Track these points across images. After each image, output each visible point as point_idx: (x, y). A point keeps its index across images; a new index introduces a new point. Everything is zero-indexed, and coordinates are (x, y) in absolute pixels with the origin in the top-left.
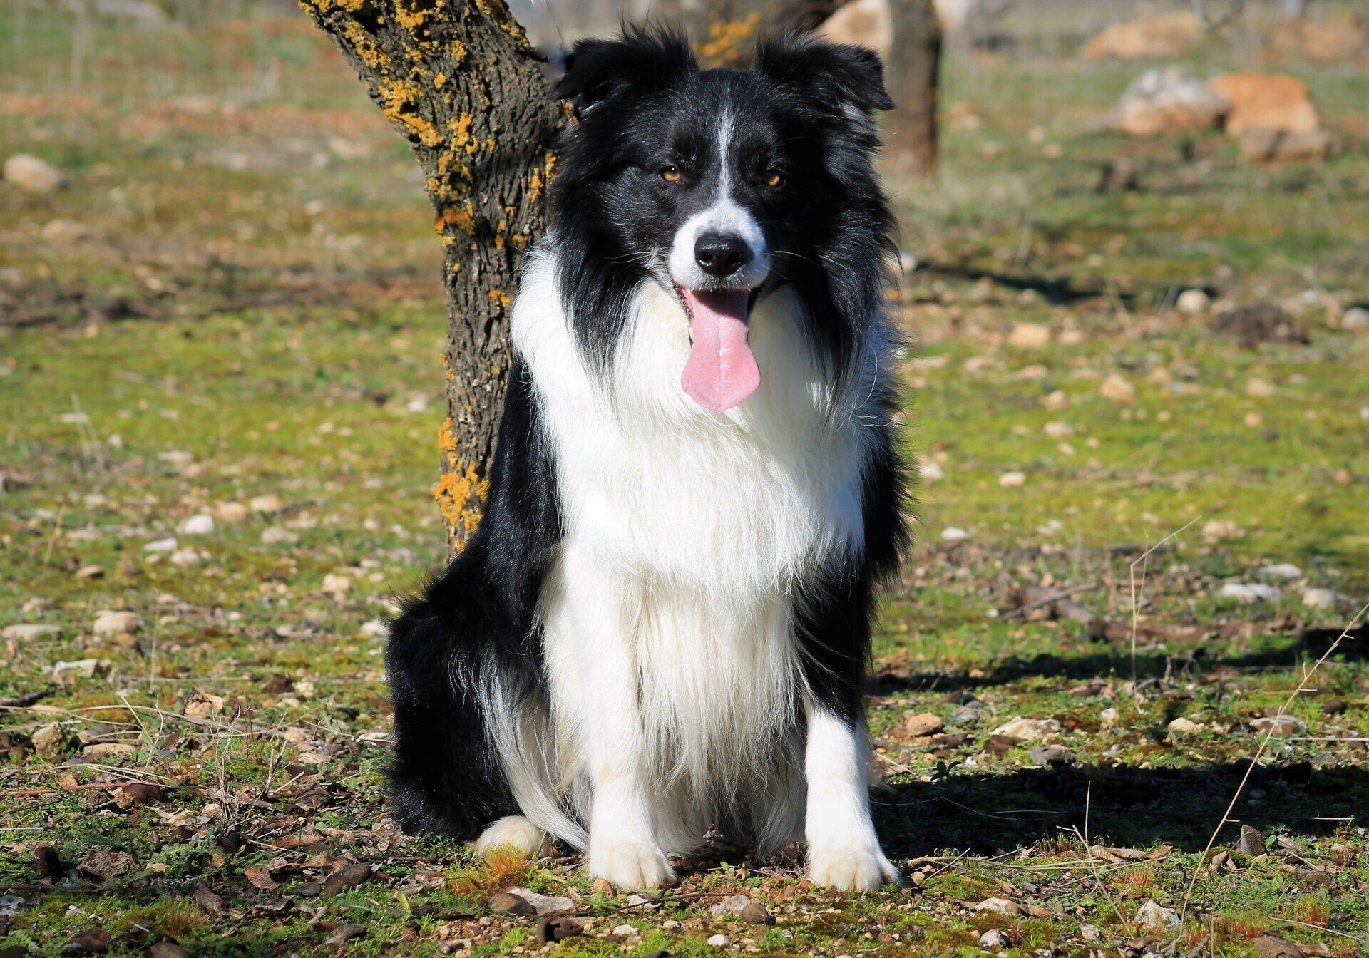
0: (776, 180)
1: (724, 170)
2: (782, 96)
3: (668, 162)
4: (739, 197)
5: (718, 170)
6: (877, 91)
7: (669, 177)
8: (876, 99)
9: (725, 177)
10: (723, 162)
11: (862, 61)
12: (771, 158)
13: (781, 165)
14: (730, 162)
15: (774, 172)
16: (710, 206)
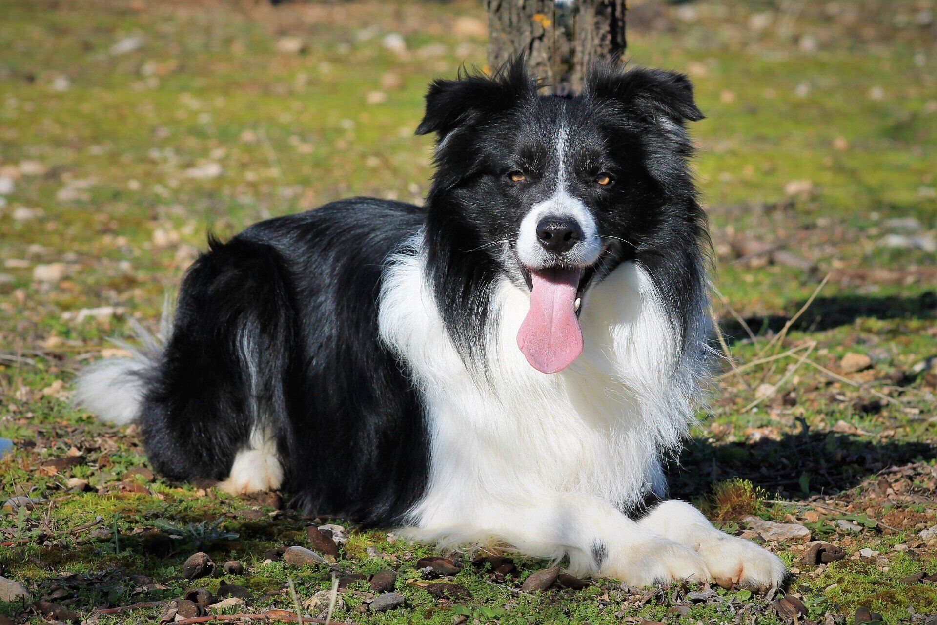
0: (607, 180)
1: (562, 171)
2: (609, 112)
3: (515, 168)
4: (573, 191)
5: (557, 172)
6: (688, 105)
7: (515, 178)
8: (688, 111)
9: (562, 177)
10: (561, 165)
11: (675, 82)
12: (602, 163)
13: (611, 169)
14: (566, 166)
15: (604, 175)
16: (549, 198)
